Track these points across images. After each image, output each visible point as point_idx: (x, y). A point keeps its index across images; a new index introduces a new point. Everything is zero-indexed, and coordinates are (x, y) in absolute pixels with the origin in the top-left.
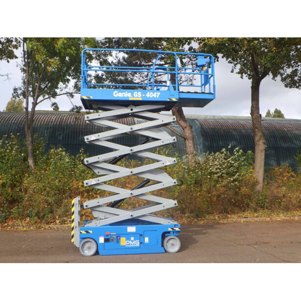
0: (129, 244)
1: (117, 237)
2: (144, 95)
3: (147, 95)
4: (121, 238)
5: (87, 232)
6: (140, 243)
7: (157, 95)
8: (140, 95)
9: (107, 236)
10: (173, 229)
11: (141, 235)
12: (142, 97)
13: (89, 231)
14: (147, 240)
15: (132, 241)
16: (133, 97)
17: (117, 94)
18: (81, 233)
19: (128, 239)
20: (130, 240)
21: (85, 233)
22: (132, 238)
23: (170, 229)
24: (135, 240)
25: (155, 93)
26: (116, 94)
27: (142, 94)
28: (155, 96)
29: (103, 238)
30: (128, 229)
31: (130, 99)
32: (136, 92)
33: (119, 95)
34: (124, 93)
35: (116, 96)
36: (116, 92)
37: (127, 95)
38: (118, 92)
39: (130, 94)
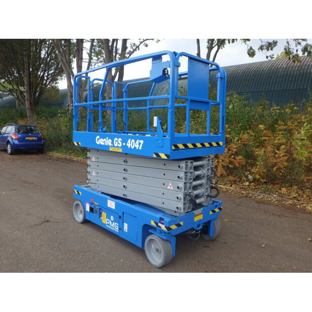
0: (109, 225)
1: (100, 209)
2: (124, 144)
4: (103, 213)
6: (119, 228)
9: (92, 204)
10: (157, 224)
11: (120, 217)
12: (122, 146)
14: (126, 227)
15: (112, 222)
16: (114, 146)
18: (74, 191)
20: (110, 219)
21: (77, 193)
22: (112, 218)
23: (153, 224)
25: (138, 141)
27: (122, 142)
28: (137, 146)
29: (89, 205)
30: (108, 203)
31: (111, 149)
32: (116, 139)
33: (101, 141)
34: (105, 139)
35: (98, 143)
36: (98, 137)
37: (109, 142)
38: (100, 138)
39: (110, 140)
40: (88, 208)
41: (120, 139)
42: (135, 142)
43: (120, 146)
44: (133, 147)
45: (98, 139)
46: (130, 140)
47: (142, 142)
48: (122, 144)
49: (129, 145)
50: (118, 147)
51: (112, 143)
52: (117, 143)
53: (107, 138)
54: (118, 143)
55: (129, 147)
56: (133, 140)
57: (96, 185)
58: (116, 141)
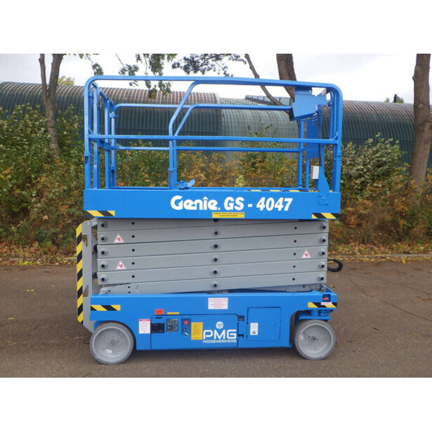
0: (212, 338)
1: (183, 320)
2: (250, 205)
3: (258, 206)
4: (192, 324)
5: (109, 308)
6: (238, 335)
7: (285, 203)
8: (242, 206)
9: (159, 317)
10: (318, 304)
11: (241, 318)
12: (246, 209)
13: (114, 306)
14: (254, 328)
15: (220, 332)
16: (223, 210)
17: (181, 204)
18: (92, 309)
19: (209, 325)
20: (213, 328)
21: (104, 310)
22: (219, 325)
23: (311, 306)
24: (226, 328)
25: (281, 200)
26: (177, 202)
27: (246, 202)
28: (280, 207)
29: (149, 322)
30: (210, 303)
31: (215, 216)
32: (230, 199)
34: (198, 201)
35: (177, 208)
36: (177, 197)
37: (209, 204)
38: (184, 199)
39: (214, 201)
40: (144, 327)
41: (240, 199)
42: (276, 201)
43: (240, 209)
44: (270, 209)
46: (263, 199)
47: (290, 200)
48: (246, 206)
49: (260, 206)
50: (234, 211)
53: (205, 198)
54: (235, 205)
55: (262, 209)
56: (271, 199)
57: (128, 285)
58: (230, 201)
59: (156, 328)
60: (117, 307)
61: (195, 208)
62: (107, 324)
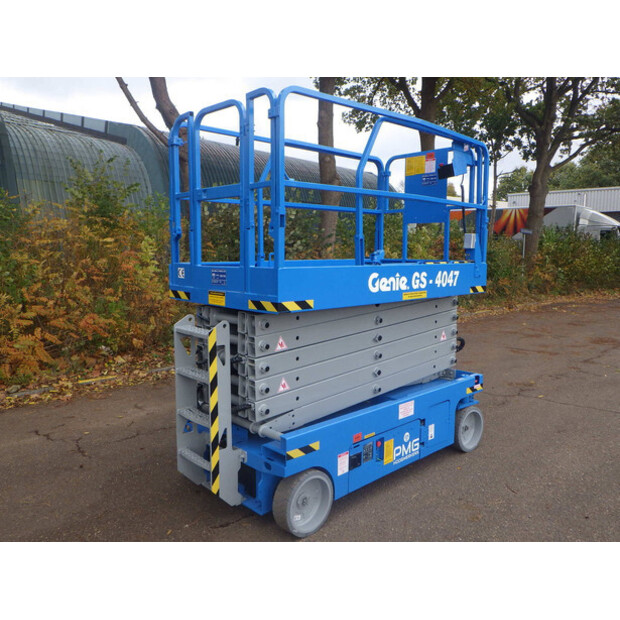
0: (401, 456)
1: (377, 442)
2: (431, 282)
3: (436, 281)
4: (385, 443)
5: (307, 450)
6: (421, 445)
7: (454, 278)
8: (425, 283)
9: (357, 445)
10: (473, 388)
11: (423, 422)
12: (428, 287)
14: (432, 431)
15: (407, 445)
17: (377, 284)
20: (402, 442)
21: (301, 454)
22: (407, 436)
23: (469, 392)
24: (411, 438)
25: (452, 273)
27: (428, 279)
28: (450, 281)
29: (347, 456)
30: (400, 411)
31: (405, 298)
32: (416, 274)
33: (380, 285)
34: (392, 279)
35: (374, 290)
36: (375, 275)
37: (399, 283)
38: (380, 277)
39: (404, 279)
40: (343, 465)
41: (424, 274)
42: (449, 274)
43: (423, 286)
44: (444, 285)
45: (374, 281)
46: (440, 273)
47: (457, 273)
48: (428, 282)
49: (438, 282)
50: (420, 289)
51: (409, 283)
52: (418, 281)
53: (398, 275)
54: (421, 282)
55: (438, 286)
56: (445, 273)
57: (292, 413)
58: (416, 278)
59: (355, 462)
60: (316, 446)
61: (389, 289)
62: (306, 475)
